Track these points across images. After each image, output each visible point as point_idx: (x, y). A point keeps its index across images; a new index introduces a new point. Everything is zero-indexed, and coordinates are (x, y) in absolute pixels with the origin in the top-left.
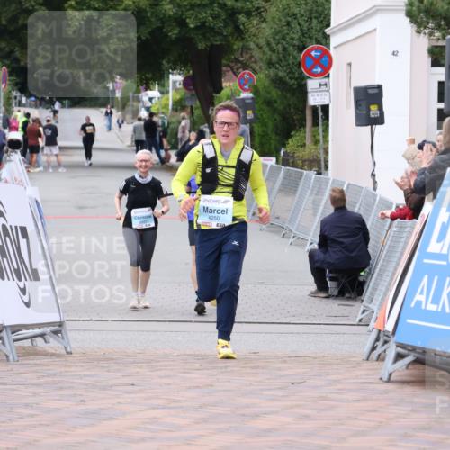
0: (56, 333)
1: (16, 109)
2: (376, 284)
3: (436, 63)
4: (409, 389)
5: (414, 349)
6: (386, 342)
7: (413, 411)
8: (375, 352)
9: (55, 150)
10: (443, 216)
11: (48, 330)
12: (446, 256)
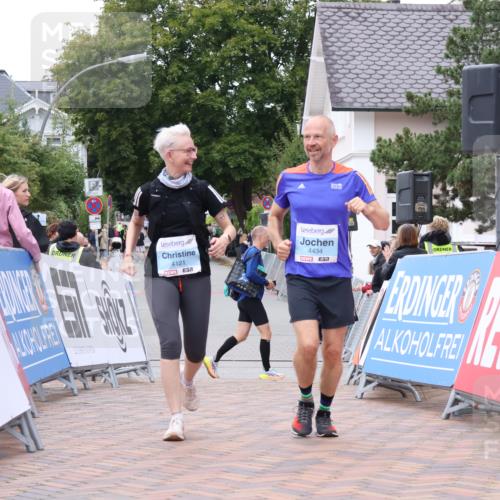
0: (144, 368)
1: (118, 222)
2: (354, 335)
3: (390, 191)
5: (377, 377)
6: (359, 373)
7: (377, 418)
10: (395, 290)
11: (138, 367)
12: (396, 316)
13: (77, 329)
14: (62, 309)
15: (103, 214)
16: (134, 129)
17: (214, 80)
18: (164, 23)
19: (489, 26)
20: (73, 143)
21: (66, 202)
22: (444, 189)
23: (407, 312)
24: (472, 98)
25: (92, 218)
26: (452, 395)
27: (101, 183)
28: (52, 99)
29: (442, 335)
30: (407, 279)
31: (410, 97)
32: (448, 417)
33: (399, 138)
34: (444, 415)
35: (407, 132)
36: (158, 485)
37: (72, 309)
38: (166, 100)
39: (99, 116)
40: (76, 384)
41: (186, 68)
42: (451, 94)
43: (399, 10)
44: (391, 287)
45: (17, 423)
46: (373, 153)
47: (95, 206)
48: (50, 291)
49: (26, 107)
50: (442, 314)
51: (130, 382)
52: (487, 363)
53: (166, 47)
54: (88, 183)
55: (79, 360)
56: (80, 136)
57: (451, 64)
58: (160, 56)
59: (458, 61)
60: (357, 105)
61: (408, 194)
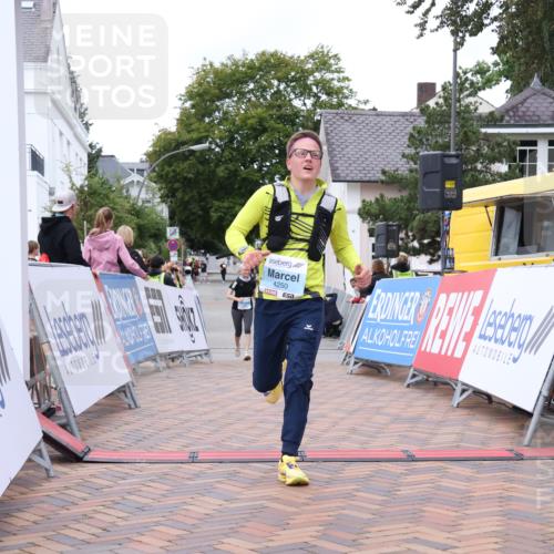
0: (206, 354)
3: (371, 235)
4: (360, 378)
5: (362, 360)
6: (350, 357)
8: (345, 362)
9: (205, 274)
10: (375, 302)
11: (203, 353)
12: (375, 320)
13: (163, 327)
14: (153, 314)
15: (179, 251)
16: (200, 195)
17: (253, 161)
18: (219, 124)
19: (436, 126)
20: (159, 203)
21: (154, 242)
22: (407, 234)
23: (383, 317)
24: (425, 174)
25: (172, 253)
26: (411, 372)
27: (178, 230)
28: (145, 174)
29: (406, 332)
30: (383, 295)
31: (384, 172)
32: (408, 386)
33: (377, 199)
34: (406, 384)
35: (382, 196)
36: (217, 431)
37: (159, 314)
38: (222, 174)
39: (177, 185)
40: (162, 364)
41: (234, 154)
42: (411, 171)
43: (378, 115)
44: (372, 299)
45: (123, 390)
46: (360, 210)
47: (174, 246)
48: (144, 301)
49: (128, 180)
50: (406, 318)
51: (196, 362)
52: (435, 350)
53: (221, 139)
54: (169, 230)
55: (164, 348)
56: (164, 199)
57: (411, 151)
58: (217, 145)
59: (416, 148)
60: (348, 179)
61: (383, 238)
